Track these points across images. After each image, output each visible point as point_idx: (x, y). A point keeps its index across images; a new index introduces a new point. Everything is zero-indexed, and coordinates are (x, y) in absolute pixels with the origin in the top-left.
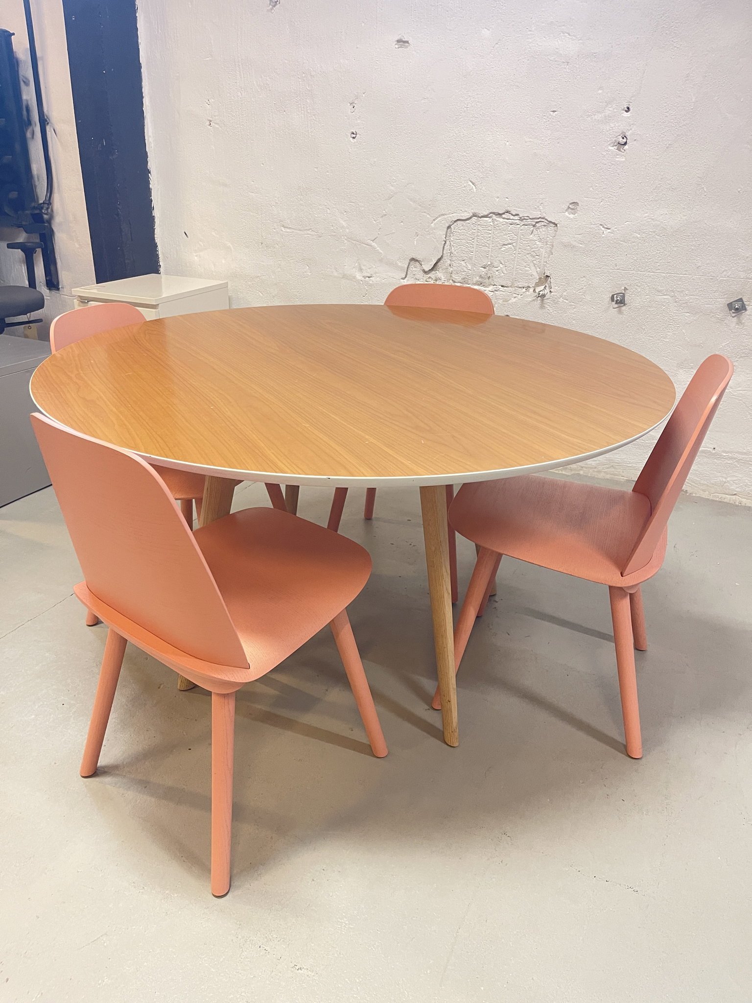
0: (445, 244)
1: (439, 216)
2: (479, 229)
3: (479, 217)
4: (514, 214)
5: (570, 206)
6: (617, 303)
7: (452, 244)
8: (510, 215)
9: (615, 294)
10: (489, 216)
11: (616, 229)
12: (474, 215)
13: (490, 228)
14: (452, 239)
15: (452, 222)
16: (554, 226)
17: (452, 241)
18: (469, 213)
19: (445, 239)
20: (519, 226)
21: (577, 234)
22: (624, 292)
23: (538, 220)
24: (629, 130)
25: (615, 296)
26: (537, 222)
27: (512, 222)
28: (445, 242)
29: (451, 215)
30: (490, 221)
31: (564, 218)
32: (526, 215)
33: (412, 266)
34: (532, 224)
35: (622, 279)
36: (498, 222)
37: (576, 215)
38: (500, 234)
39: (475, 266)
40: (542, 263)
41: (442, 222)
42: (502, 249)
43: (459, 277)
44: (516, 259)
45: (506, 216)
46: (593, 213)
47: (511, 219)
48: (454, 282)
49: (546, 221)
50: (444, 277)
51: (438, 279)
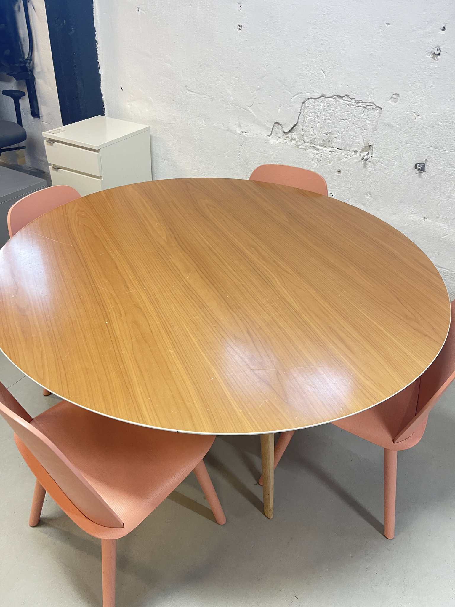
0: (300, 114)
3: (326, 97)
4: (351, 98)
5: (393, 96)
6: (419, 170)
7: (305, 115)
8: (349, 98)
9: (418, 164)
10: (333, 97)
11: (425, 117)
13: (333, 106)
14: (305, 112)
15: (306, 99)
16: (380, 109)
17: (305, 113)
18: (319, 94)
19: (300, 111)
20: (354, 107)
21: (396, 117)
22: (424, 163)
23: (369, 104)
24: (443, 45)
25: (418, 165)
26: (367, 105)
27: (350, 103)
28: (300, 113)
31: (387, 104)
34: (364, 106)
35: (425, 154)
36: (339, 103)
37: (397, 103)
38: (340, 111)
39: (320, 133)
40: (368, 135)
41: (299, 98)
42: (340, 122)
43: (308, 139)
44: (349, 131)
45: (346, 98)
46: (410, 104)
47: (349, 101)
48: (304, 142)
49: (374, 105)
50: (297, 137)
51: (294, 139)
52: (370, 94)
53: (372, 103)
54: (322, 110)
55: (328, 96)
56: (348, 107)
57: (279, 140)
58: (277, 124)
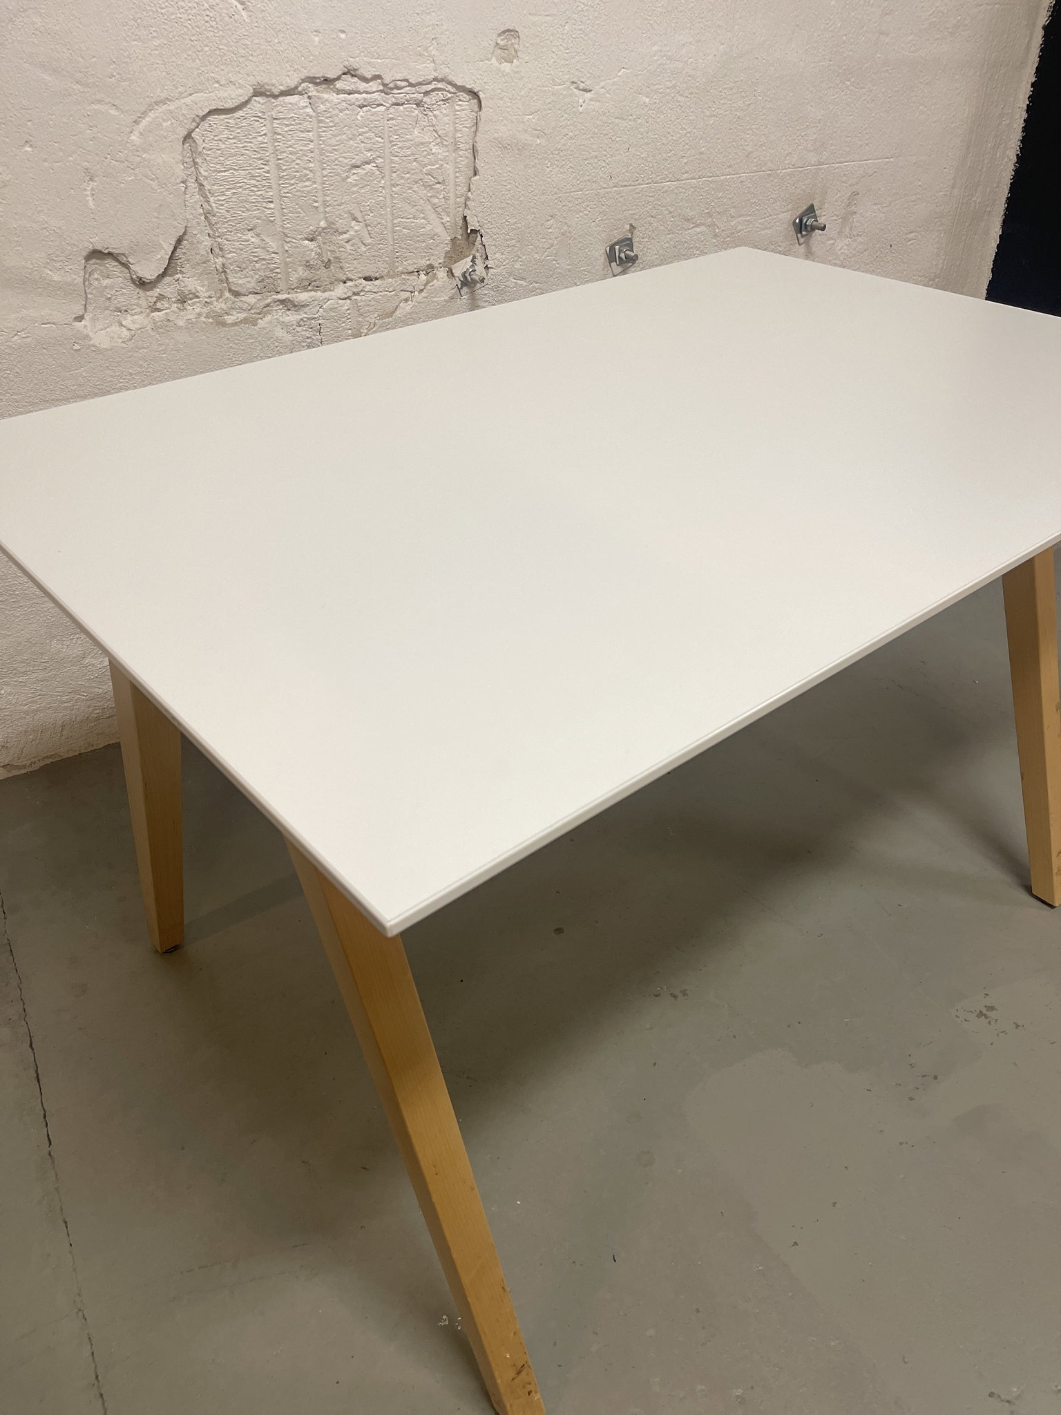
1: (151, 108)
2: (279, 130)
3: (271, 95)
4: (367, 76)
5: (501, 41)
6: (619, 261)
7: (207, 187)
8: (357, 79)
9: (614, 245)
10: (300, 89)
11: (604, 90)
12: (258, 93)
13: (307, 125)
14: (205, 174)
15: (194, 120)
16: (470, 97)
17: (206, 178)
18: (243, 87)
19: (185, 177)
20: (382, 109)
21: (526, 112)
22: (630, 236)
23: (430, 87)
25: (616, 248)
26: (426, 93)
27: (365, 99)
28: (187, 183)
29: (188, 100)
30: (302, 104)
31: (489, 74)
32: (399, 76)
33: (96, 276)
34: (415, 100)
35: (624, 208)
36: (327, 105)
37: (515, 62)
38: (338, 139)
39: (288, 240)
40: (451, 201)
41: (164, 124)
42: (349, 180)
43: (249, 279)
44: (388, 202)
45: (346, 83)
46: (554, 55)
47: (359, 93)
48: (237, 294)
49: (450, 88)
50: (202, 286)
51: (191, 296)
52: (426, 49)
53: (442, 80)
54: (271, 149)
55: (282, 88)
56: (361, 113)
57: (128, 321)
58: (98, 259)
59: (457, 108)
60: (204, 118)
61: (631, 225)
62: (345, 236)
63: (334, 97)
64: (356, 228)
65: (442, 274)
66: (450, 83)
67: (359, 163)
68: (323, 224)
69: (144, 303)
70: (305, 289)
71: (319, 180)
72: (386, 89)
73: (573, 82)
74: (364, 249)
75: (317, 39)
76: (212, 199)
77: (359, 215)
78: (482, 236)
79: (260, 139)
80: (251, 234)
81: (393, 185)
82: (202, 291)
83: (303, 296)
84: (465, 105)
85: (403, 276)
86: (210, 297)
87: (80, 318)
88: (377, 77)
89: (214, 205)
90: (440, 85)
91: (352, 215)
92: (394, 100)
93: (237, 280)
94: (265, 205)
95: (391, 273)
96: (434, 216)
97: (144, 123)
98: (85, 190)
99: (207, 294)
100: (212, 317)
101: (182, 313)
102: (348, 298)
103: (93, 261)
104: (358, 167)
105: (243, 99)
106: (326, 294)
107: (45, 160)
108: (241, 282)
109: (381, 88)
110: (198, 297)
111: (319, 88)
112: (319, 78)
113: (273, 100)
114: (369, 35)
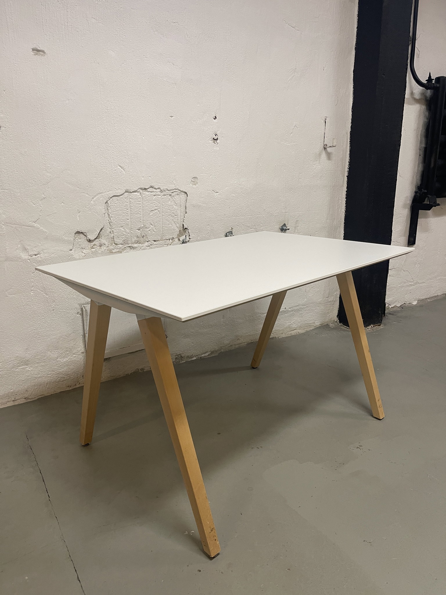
1: (97, 195)
2: (131, 201)
3: (130, 192)
4: (156, 188)
5: (193, 180)
7: (111, 215)
8: (153, 189)
10: (138, 191)
11: (222, 192)
12: (126, 192)
13: (139, 200)
14: (111, 212)
15: (109, 198)
16: (184, 194)
18: (122, 190)
20: (160, 196)
21: (200, 197)
22: (231, 231)
23: (173, 191)
24: (218, 131)
27: (156, 194)
28: (105, 214)
29: (107, 193)
30: (138, 195)
31: (190, 188)
32: (165, 188)
33: (77, 238)
34: (169, 194)
35: (229, 223)
36: (145, 195)
37: (197, 185)
38: (148, 203)
39: (132, 230)
40: (179, 220)
41: (100, 199)
42: (150, 214)
43: (120, 240)
44: (161, 220)
45: (151, 190)
46: (207, 183)
47: (154, 192)
48: (116, 244)
49: (179, 191)
50: (107, 242)
51: (103, 244)
52: (172, 182)
53: (177, 189)
54: (129, 206)
55: (133, 190)
56: (154, 197)
57: (84, 251)
58: (78, 234)
59: (181, 196)
60: (111, 198)
61: (232, 228)
62: (148, 229)
63: (147, 193)
64: (152, 227)
65: (177, 240)
66: (179, 190)
67: (153, 210)
68: (142, 226)
69: (90, 247)
70: (136, 243)
71: (142, 214)
72: (161, 191)
73: (213, 190)
74: (154, 232)
75: (143, 179)
76: (112, 219)
77: (153, 224)
78: (188, 230)
79: (126, 203)
80: (122, 228)
81: (163, 216)
82: (106, 243)
83: (135, 245)
84: (183, 196)
85: (165, 240)
86: (109, 245)
87: (71, 250)
88: (159, 188)
89: (112, 220)
90: (176, 191)
91: (151, 223)
92: (163, 194)
93: (117, 241)
94: (126, 220)
95: (162, 239)
96: (174, 224)
97: (95, 198)
98: (77, 215)
99: (108, 244)
100: (109, 251)
101: (100, 249)
102: (149, 246)
103: (77, 234)
104: (153, 211)
105: (122, 193)
106: (143, 245)
107: (67, 207)
108: (118, 241)
109: (160, 191)
110: (105, 245)
111: (143, 191)
112: (143, 188)
113: (130, 194)
114: (157, 178)
